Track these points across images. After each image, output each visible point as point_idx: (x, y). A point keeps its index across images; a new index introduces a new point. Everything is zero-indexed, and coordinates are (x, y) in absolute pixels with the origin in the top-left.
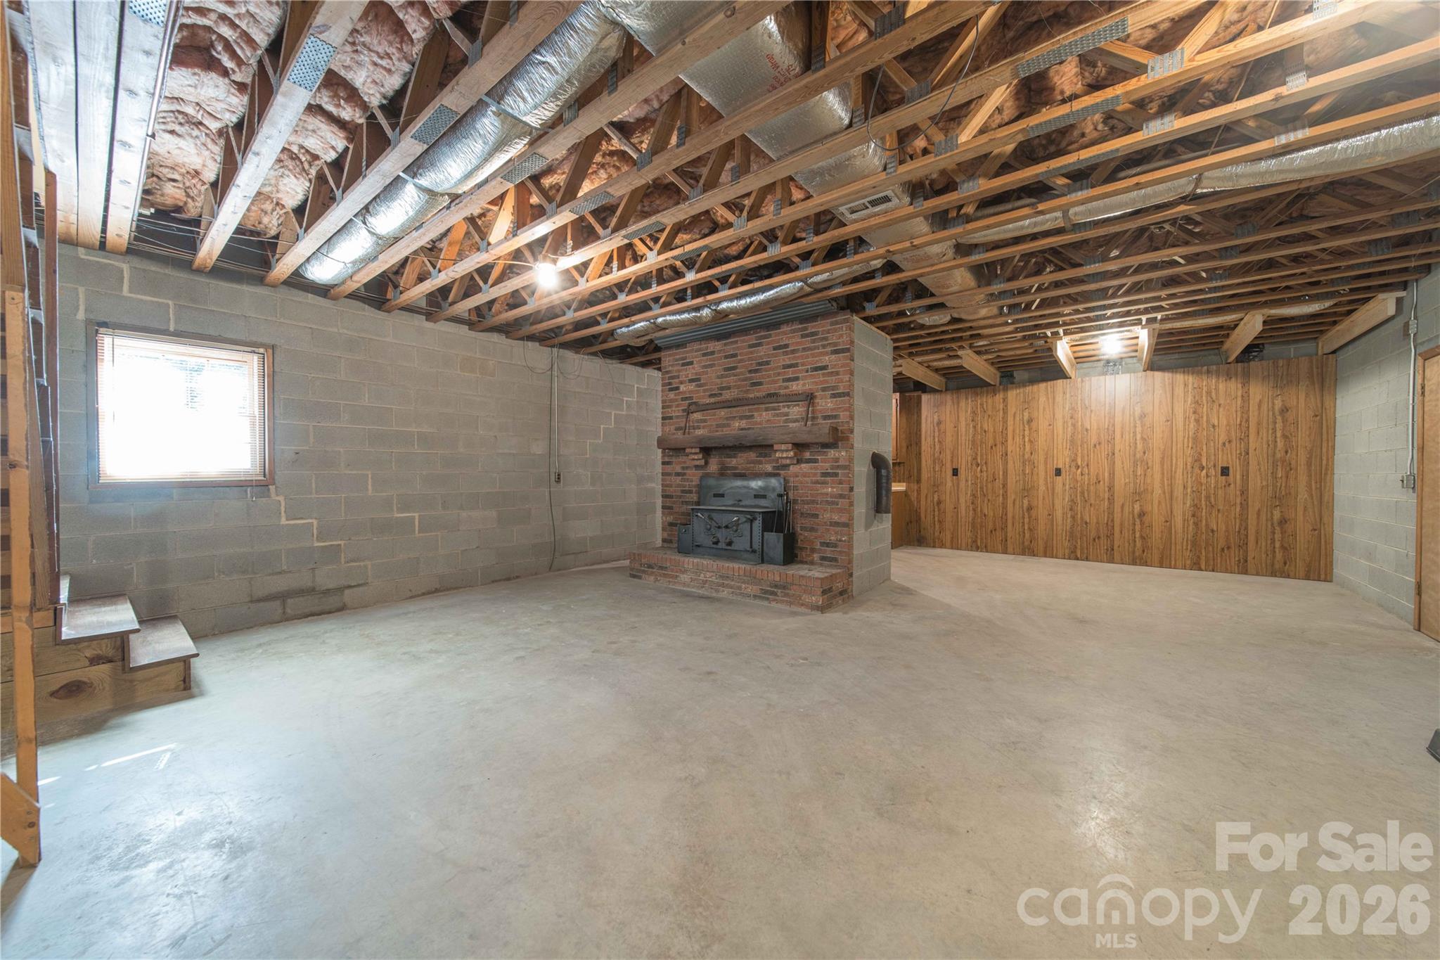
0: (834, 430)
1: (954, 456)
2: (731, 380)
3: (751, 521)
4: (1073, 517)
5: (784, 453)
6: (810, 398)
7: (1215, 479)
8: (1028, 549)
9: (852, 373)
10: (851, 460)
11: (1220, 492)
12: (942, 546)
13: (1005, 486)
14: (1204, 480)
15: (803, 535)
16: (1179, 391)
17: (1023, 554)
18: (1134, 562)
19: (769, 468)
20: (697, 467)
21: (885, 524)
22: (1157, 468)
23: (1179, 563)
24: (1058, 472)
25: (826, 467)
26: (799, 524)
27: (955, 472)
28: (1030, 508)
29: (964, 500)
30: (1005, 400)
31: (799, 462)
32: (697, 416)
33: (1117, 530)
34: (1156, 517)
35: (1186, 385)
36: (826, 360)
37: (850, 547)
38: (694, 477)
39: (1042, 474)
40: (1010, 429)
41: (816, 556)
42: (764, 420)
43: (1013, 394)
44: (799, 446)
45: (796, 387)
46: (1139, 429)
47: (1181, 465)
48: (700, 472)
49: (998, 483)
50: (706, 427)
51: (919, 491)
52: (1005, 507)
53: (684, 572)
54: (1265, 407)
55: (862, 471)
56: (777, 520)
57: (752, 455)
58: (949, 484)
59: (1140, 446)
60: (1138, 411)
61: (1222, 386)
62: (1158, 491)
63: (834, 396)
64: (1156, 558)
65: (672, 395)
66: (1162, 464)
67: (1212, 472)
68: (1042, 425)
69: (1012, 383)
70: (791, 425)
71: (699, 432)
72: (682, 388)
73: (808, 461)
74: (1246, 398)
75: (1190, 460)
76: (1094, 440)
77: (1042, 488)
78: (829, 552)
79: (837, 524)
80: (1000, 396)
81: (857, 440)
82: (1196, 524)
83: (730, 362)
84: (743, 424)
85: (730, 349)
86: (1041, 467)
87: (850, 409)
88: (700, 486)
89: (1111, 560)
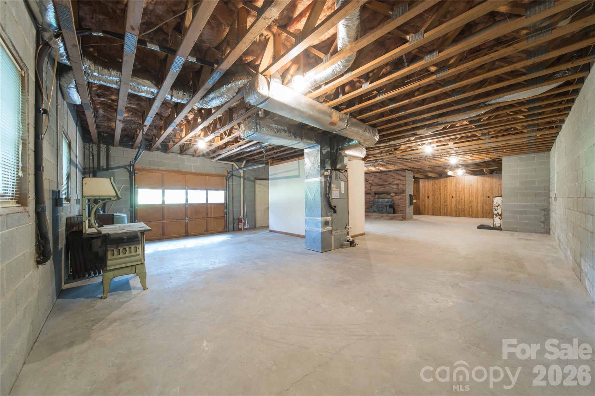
0: (403, 190)
1: (428, 194)
2: (381, 181)
3: (387, 207)
4: (456, 207)
5: (393, 194)
6: (398, 185)
7: (487, 199)
8: (446, 215)
9: (406, 180)
10: (406, 196)
11: (488, 201)
12: (425, 215)
13: (440, 200)
14: (484, 199)
15: (396, 209)
16: (479, 180)
17: (445, 216)
18: (470, 217)
19: (389, 197)
20: (373, 197)
21: (412, 207)
22: (474, 196)
23: (479, 217)
24: (453, 197)
25: (401, 197)
26: (396, 207)
27: (428, 197)
28: (446, 205)
29: (431, 204)
30: (440, 181)
31: (396, 196)
32: (373, 187)
33: (466, 210)
34: (474, 207)
35: (480, 179)
36: (401, 178)
37: (406, 211)
38: (372, 199)
39: (449, 198)
40: (441, 188)
41: (399, 213)
42: (388, 188)
43: (442, 180)
44: (396, 193)
45: (394, 182)
46: (470, 188)
47: (479, 196)
48: (373, 198)
49: (439, 200)
50: (374, 189)
51: (419, 202)
52: (440, 205)
53: (373, 216)
54: (496, 183)
55: (408, 197)
56: (391, 206)
57: (386, 195)
58: (427, 200)
59: (471, 191)
60: (470, 184)
61: (488, 179)
62: (475, 201)
63: (402, 184)
64: (474, 215)
65: (367, 183)
66: (475, 195)
67: (486, 197)
68: (449, 186)
69: (442, 177)
70: (394, 189)
71: (373, 190)
72: (369, 182)
73: (397, 196)
74: (493, 182)
75: (481, 195)
76: (460, 190)
77: (449, 201)
78: (402, 212)
79: (403, 207)
80: (439, 180)
81: (407, 192)
82: (483, 208)
83: (381, 177)
84: (383, 189)
85: (380, 175)
86: (449, 196)
87: (406, 187)
88: (373, 201)
89: (465, 217)
